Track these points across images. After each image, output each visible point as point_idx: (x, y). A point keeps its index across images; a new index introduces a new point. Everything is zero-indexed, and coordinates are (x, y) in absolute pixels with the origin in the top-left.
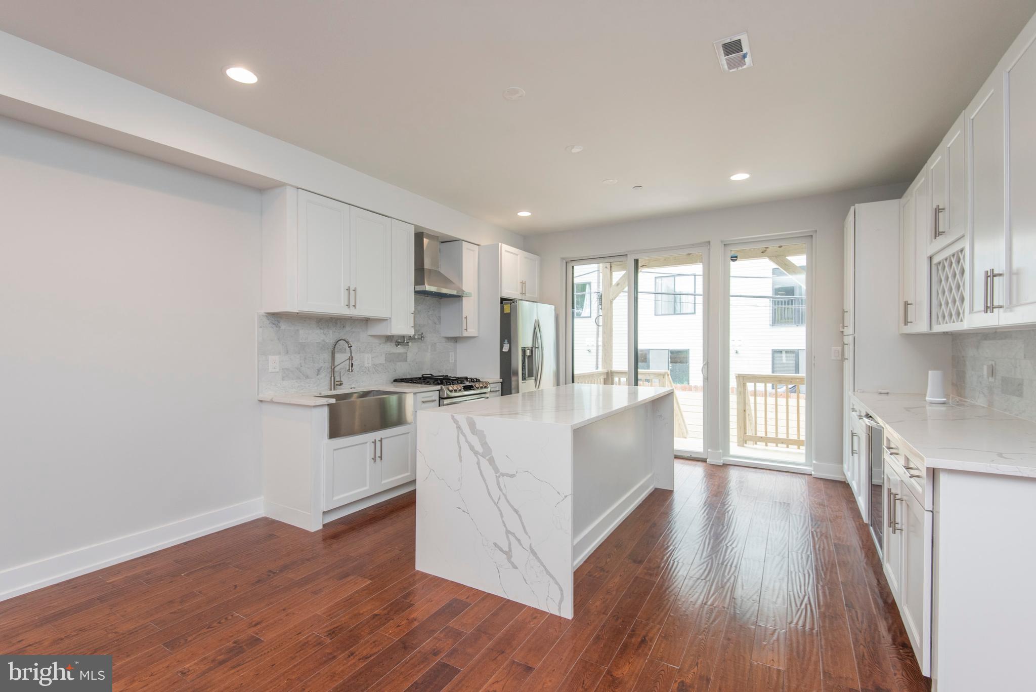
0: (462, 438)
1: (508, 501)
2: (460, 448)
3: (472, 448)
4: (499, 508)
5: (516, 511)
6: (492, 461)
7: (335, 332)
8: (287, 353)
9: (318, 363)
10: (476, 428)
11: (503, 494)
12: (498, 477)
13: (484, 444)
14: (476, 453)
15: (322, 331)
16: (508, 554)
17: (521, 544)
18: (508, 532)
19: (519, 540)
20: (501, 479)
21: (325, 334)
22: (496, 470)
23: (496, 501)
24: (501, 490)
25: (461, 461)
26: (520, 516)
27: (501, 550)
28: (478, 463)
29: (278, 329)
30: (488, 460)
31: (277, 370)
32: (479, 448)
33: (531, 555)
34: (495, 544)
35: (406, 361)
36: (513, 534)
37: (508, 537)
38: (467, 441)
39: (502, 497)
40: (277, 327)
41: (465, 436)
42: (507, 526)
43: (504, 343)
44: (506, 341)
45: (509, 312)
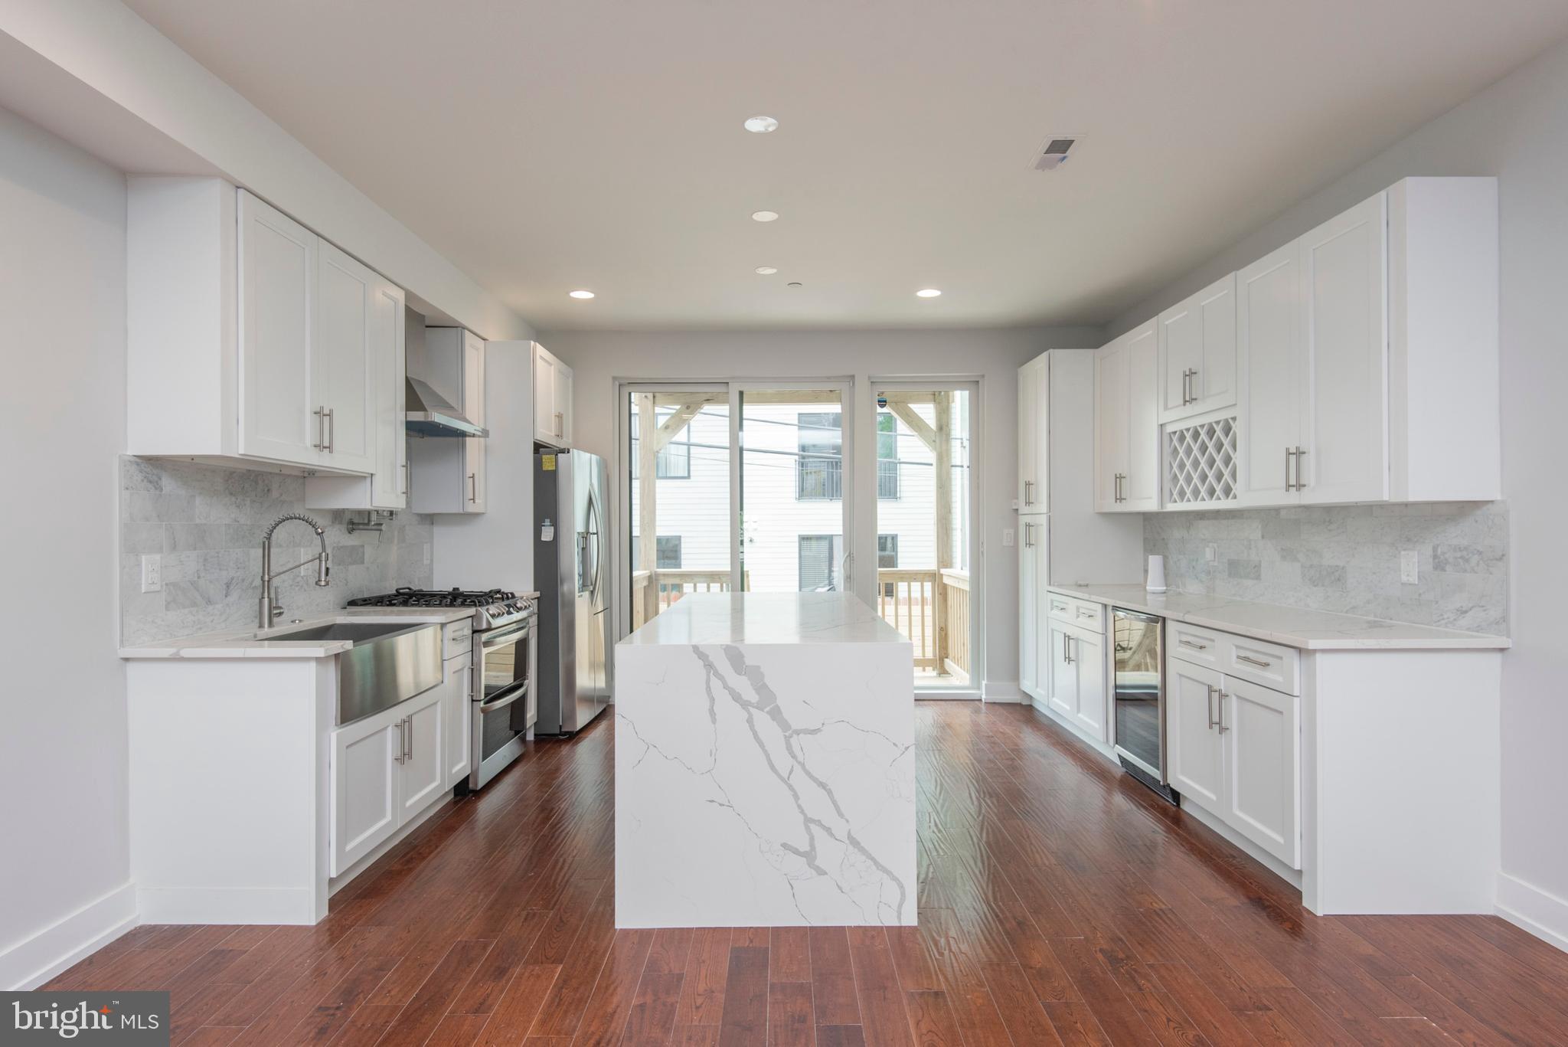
0: (715, 683)
1: (808, 773)
2: (712, 700)
3: (736, 697)
4: (791, 787)
5: (822, 785)
6: (776, 714)
7: (254, 501)
8: (174, 547)
9: (227, 570)
10: (744, 663)
11: (799, 763)
12: (787, 739)
13: (761, 688)
14: (745, 705)
15: (233, 499)
16: (810, 856)
17: (831, 835)
18: (808, 821)
19: (828, 830)
20: (794, 741)
21: (238, 507)
22: (784, 725)
23: (786, 777)
24: (794, 757)
25: (714, 721)
26: (830, 792)
27: (796, 852)
28: (750, 721)
29: (158, 492)
30: (767, 712)
31: (157, 588)
32: (751, 696)
33: (851, 848)
34: (784, 845)
35: (363, 563)
36: (819, 823)
37: (808, 829)
38: (726, 686)
39: (798, 769)
40: (156, 489)
41: (721, 678)
42: (806, 812)
43: (544, 526)
44: (547, 522)
45: (554, 468)
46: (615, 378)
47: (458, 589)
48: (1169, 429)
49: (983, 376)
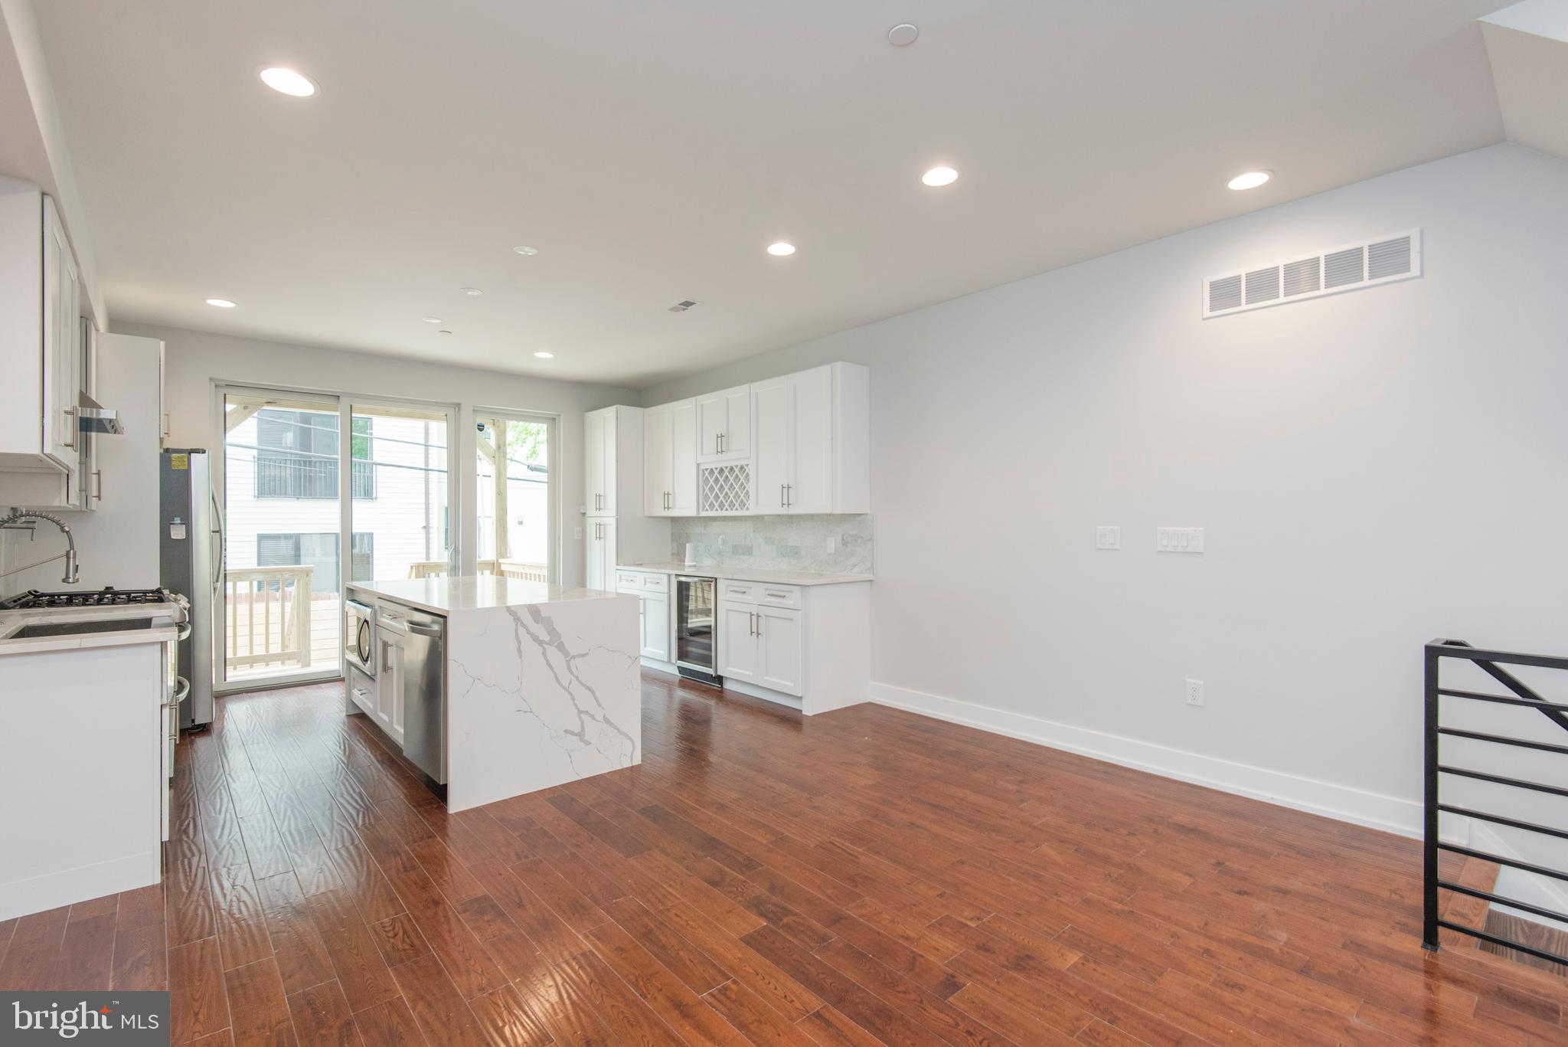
0: (522, 631)
1: (580, 682)
2: (519, 642)
3: (536, 639)
4: (570, 694)
5: (589, 689)
6: (561, 647)
10: (540, 615)
11: (575, 676)
12: (568, 662)
13: (552, 631)
14: (541, 643)
16: (581, 735)
17: (594, 718)
18: (580, 712)
19: (592, 716)
20: (572, 663)
22: (566, 653)
23: (566, 686)
24: (572, 673)
25: (521, 656)
26: (593, 693)
27: (573, 734)
28: (544, 654)
30: (556, 647)
32: (544, 636)
33: (605, 725)
34: (566, 731)
36: (587, 713)
37: (580, 717)
38: (529, 632)
39: (575, 682)
41: (525, 627)
42: (579, 707)
43: (173, 524)
44: (178, 520)
45: (186, 467)
46: (211, 379)
47: (111, 588)
48: (703, 467)
49: (559, 415)
